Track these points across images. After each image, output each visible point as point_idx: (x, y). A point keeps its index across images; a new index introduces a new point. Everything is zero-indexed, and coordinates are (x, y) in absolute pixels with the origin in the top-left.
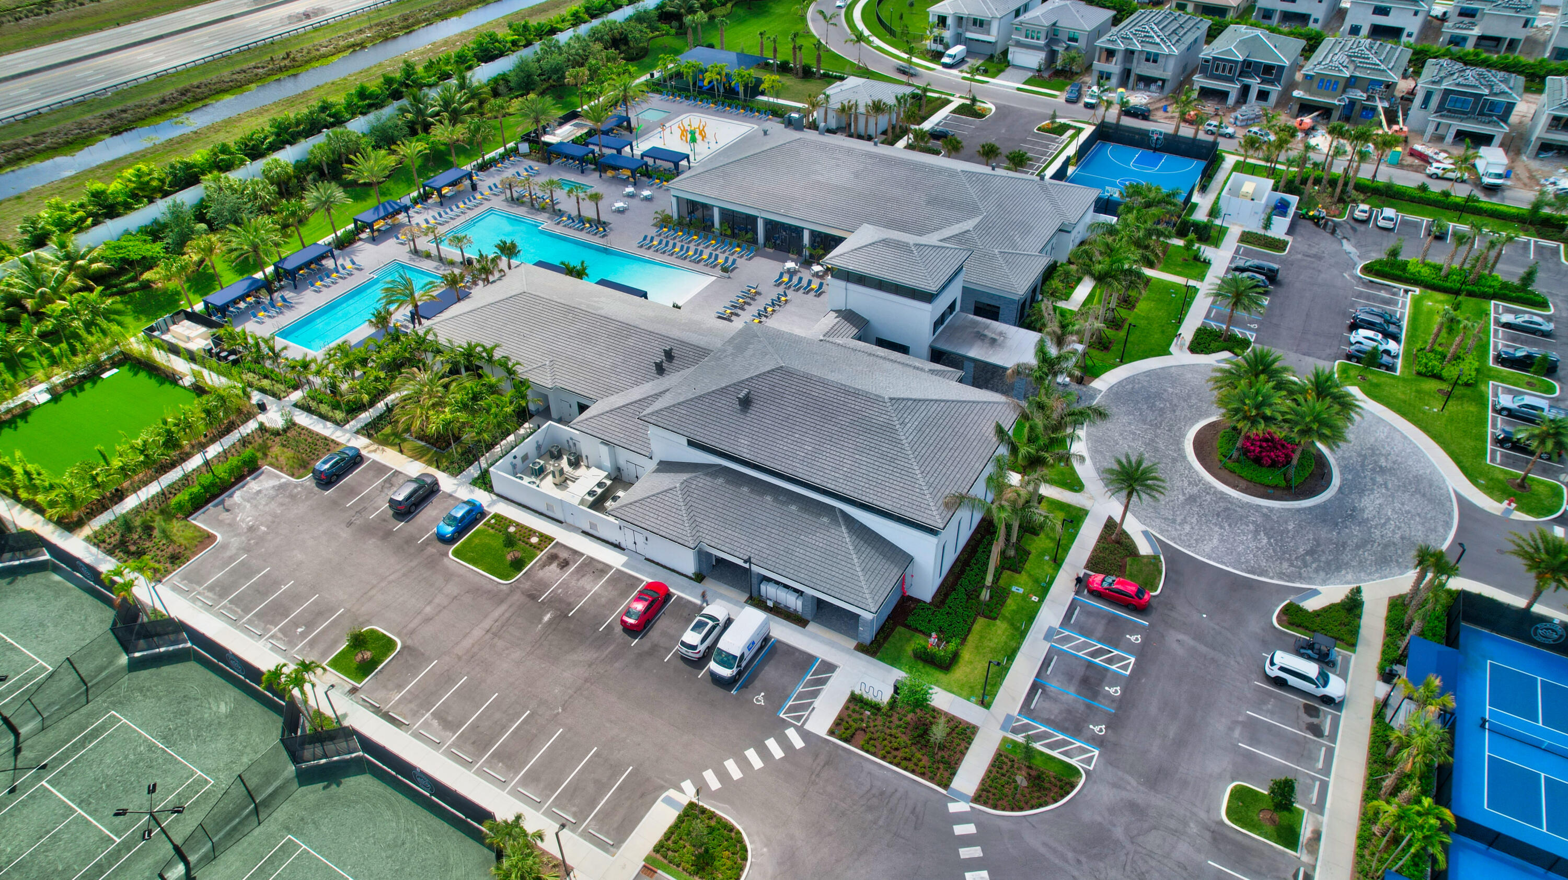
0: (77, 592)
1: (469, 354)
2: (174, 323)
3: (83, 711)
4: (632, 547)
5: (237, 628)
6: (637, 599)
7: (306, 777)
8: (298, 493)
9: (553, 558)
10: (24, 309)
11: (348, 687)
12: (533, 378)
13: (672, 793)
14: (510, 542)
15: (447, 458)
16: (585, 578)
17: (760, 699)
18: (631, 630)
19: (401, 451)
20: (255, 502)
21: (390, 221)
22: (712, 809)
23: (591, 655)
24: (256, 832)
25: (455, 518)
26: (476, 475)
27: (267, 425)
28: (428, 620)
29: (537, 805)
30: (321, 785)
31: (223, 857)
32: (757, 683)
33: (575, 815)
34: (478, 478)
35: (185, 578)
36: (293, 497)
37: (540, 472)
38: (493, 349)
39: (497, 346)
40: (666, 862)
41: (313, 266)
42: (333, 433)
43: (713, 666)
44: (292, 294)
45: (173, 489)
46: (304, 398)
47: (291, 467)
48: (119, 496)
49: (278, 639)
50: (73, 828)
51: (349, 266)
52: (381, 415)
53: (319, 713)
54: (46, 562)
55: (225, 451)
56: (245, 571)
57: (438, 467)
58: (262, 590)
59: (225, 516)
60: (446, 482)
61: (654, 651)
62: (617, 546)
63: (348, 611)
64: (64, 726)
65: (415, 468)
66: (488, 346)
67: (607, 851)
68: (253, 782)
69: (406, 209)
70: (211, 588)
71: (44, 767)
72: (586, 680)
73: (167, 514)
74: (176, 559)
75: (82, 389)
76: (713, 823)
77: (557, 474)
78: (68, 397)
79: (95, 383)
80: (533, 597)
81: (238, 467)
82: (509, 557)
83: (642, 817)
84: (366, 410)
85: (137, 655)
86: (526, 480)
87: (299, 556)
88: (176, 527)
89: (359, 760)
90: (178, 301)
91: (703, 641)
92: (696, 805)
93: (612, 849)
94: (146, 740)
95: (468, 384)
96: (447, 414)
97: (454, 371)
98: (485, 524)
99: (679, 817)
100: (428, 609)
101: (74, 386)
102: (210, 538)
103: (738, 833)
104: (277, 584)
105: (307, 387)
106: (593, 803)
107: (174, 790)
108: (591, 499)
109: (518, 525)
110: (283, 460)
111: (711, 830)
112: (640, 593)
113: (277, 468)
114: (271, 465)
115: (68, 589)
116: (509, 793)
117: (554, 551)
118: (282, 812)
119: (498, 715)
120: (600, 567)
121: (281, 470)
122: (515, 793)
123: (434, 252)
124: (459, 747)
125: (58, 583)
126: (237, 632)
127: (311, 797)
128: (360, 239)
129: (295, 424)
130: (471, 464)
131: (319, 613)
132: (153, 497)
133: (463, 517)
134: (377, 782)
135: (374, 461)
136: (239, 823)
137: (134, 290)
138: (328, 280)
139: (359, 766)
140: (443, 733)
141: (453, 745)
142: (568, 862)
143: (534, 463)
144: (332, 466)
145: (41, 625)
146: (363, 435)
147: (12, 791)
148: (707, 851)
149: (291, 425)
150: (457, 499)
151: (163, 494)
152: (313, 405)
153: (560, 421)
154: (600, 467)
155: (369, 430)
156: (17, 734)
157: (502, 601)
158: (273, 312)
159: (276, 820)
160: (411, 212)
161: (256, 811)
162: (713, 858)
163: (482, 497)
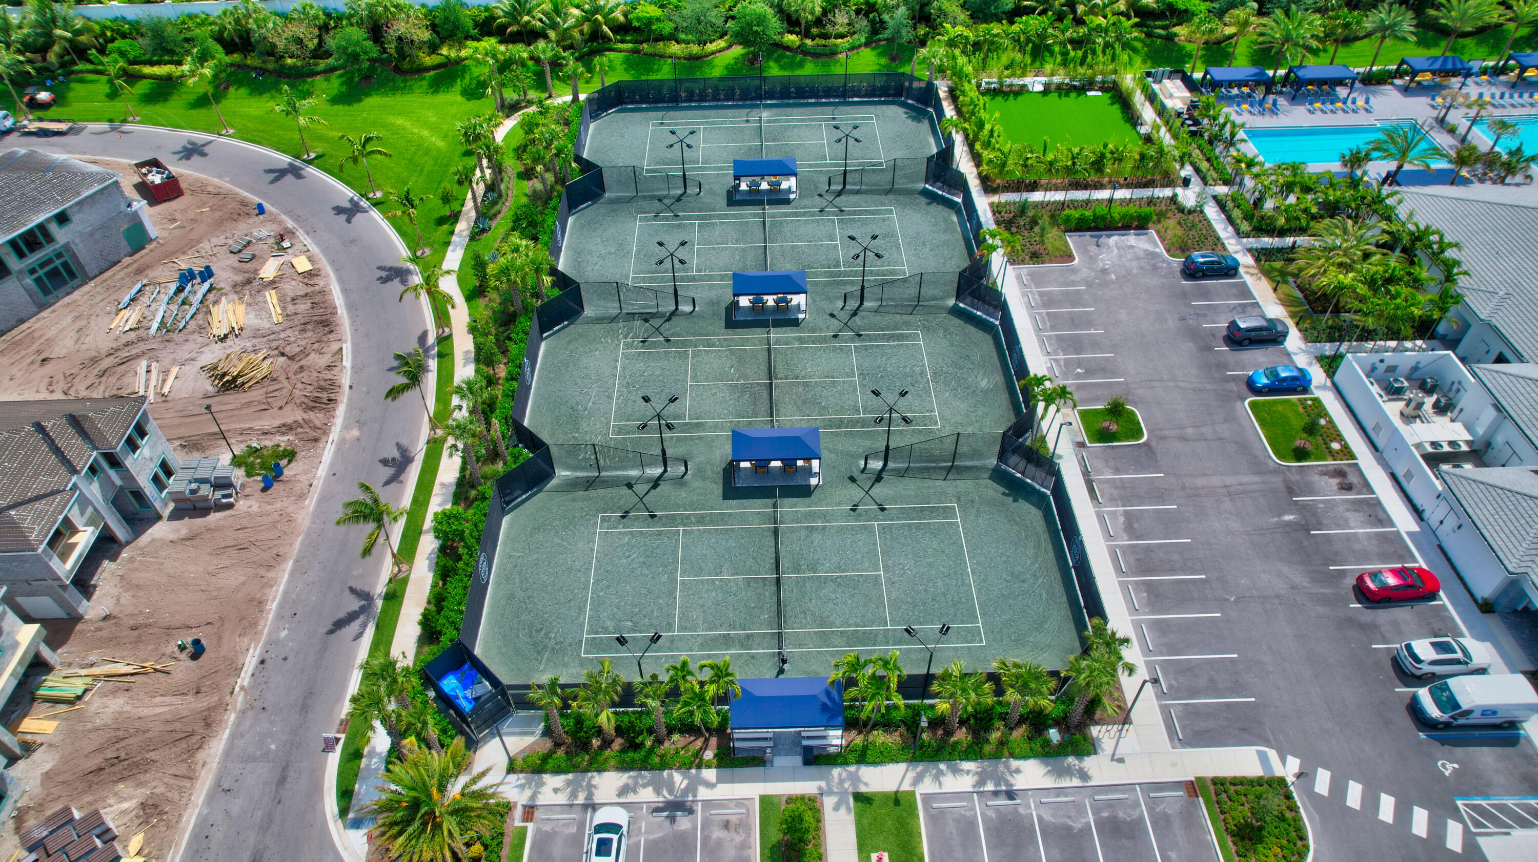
0: (959, 236)
1: (1418, 237)
2: (1169, 78)
3: (905, 317)
4: (1434, 523)
5: (1037, 336)
6: (1395, 572)
7: (999, 476)
8: (1162, 268)
9: (1339, 473)
10: (1074, 11)
11: (1080, 439)
12: (1470, 299)
13: (1272, 754)
14: (1311, 429)
15: (1313, 322)
16: (1357, 514)
17: (1448, 768)
18: (1362, 592)
19: (1275, 290)
20: (1122, 252)
21: (1438, 79)
22: (1299, 804)
23: (1301, 580)
24: (939, 483)
25: (1277, 375)
26: (1327, 353)
27: (1180, 199)
28: (1183, 439)
29: (1146, 651)
30: (1002, 489)
31: (907, 480)
32: (1459, 751)
33: (1170, 687)
34: (1328, 357)
35: (1031, 275)
36: (1155, 268)
37: (1394, 392)
38: (1451, 245)
39: (1456, 245)
40: (1214, 798)
41: (1325, 87)
42: (1228, 238)
43: (1423, 694)
44: (1285, 103)
45: (1073, 204)
46: (1227, 195)
47: (1172, 244)
48: (1033, 187)
49: (1059, 365)
50: (846, 386)
51: (1360, 102)
52: (1282, 248)
53: (1043, 439)
54: (957, 203)
55: (1131, 199)
56: (1074, 299)
57: (1297, 324)
58: (1074, 321)
59: (1093, 249)
60: (1294, 341)
61: (1370, 629)
62: (1418, 513)
63: (1126, 383)
64: (888, 319)
65: (1274, 310)
66: (1448, 239)
67: (1171, 739)
68: (963, 449)
69: (1468, 74)
70: (1041, 294)
71: (860, 335)
72: (1278, 596)
73: (1054, 219)
74: (1035, 257)
75: (1067, 95)
76: (1288, 815)
77: (1413, 405)
78: (1054, 96)
79: (1079, 95)
80: (1291, 491)
81: (1131, 216)
82: (1298, 443)
83: (1226, 745)
84: (1272, 236)
85: (961, 305)
86: (1375, 390)
87: (1123, 316)
88: (1053, 234)
89: (1043, 496)
90: (1185, 63)
91: (1434, 663)
92: (1286, 786)
93: (1176, 741)
94: (923, 365)
95: (1393, 264)
96: (1348, 279)
97: (1388, 247)
98: (1299, 400)
99: (1261, 778)
100: (1190, 431)
101: (1063, 90)
102: (1070, 257)
103: (1307, 847)
104: (1089, 324)
105: (1236, 188)
106: (1194, 694)
107: (915, 412)
108: (1430, 449)
109: (1331, 422)
110: (1170, 233)
111: (1283, 819)
112: (1404, 569)
113: (1160, 237)
114: (1158, 232)
115: (955, 231)
116: (1132, 621)
117: (1347, 469)
118: (964, 485)
119: (1176, 557)
120: (1381, 515)
121: (1163, 241)
122: (1137, 625)
123: (1462, 130)
124: (1124, 553)
125: (953, 222)
126: (1035, 338)
127: (991, 492)
128: (1392, 84)
129: (1202, 212)
130: (1331, 340)
131: (1103, 369)
132: (1054, 202)
133: (1285, 379)
134: (1042, 522)
135: (1244, 284)
136: (934, 468)
137: (1159, 36)
138: (1329, 106)
139: (1039, 501)
140: (1121, 532)
141: (1121, 547)
142: (1132, 714)
143: (1396, 380)
144: (1205, 263)
145: (924, 244)
146: (1253, 256)
147: (835, 336)
148: (1261, 829)
149: (1198, 211)
150: (1292, 361)
151: (1063, 204)
152: (1230, 205)
153: (1463, 360)
154: (1469, 428)
155: (1261, 255)
156: (862, 304)
157: (1259, 473)
158: (1256, 110)
159: (956, 487)
160: (1469, 81)
161: (949, 469)
162: (1261, 840)
163: (1317, 375)
